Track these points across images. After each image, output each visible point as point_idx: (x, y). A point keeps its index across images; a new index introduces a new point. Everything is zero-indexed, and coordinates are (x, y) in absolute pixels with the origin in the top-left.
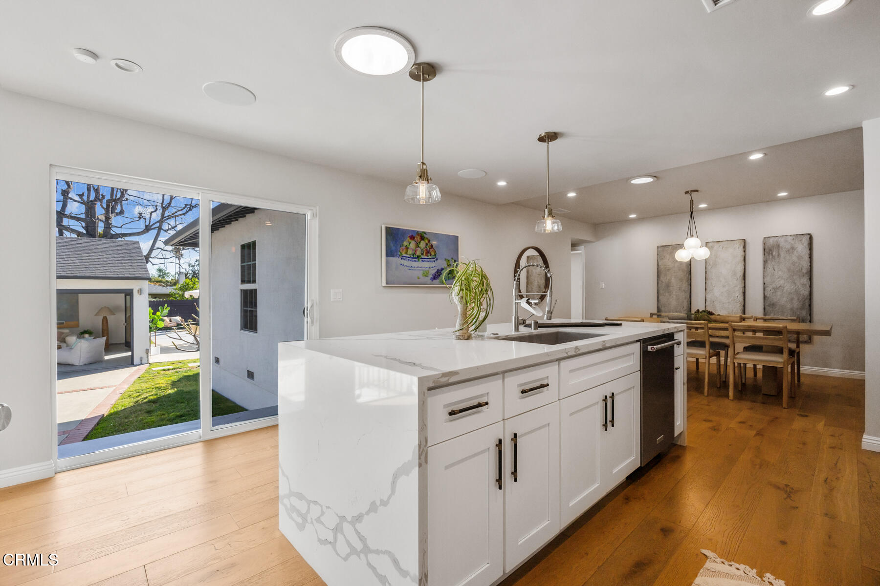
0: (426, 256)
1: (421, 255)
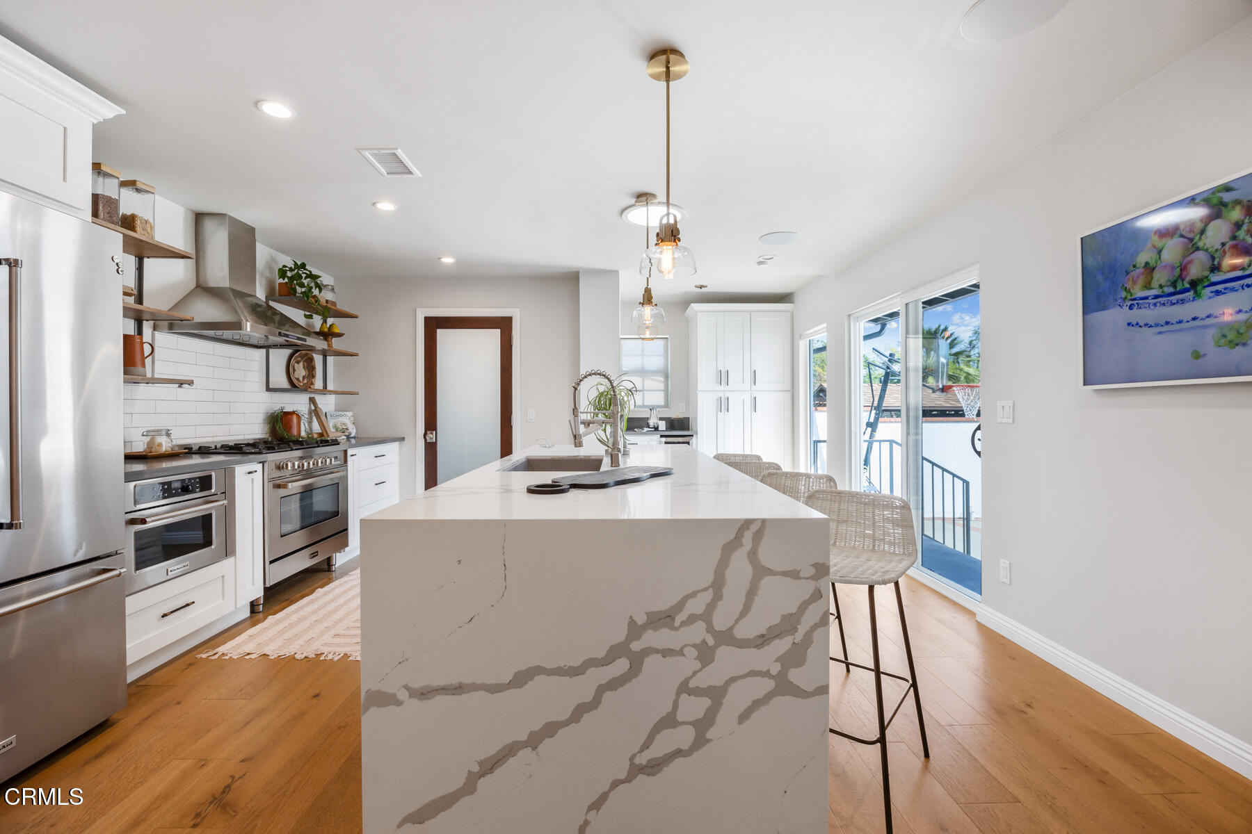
0: (1232, 268)
1: (1206, 273)
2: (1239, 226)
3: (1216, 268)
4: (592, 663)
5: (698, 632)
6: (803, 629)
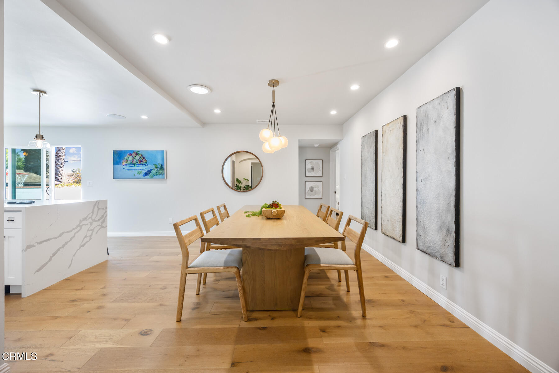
0: (140, 163)
2: (140, 157)
3: (137, 163)
4: (74, 229)
5: (90, 220)
6: (104, 217)
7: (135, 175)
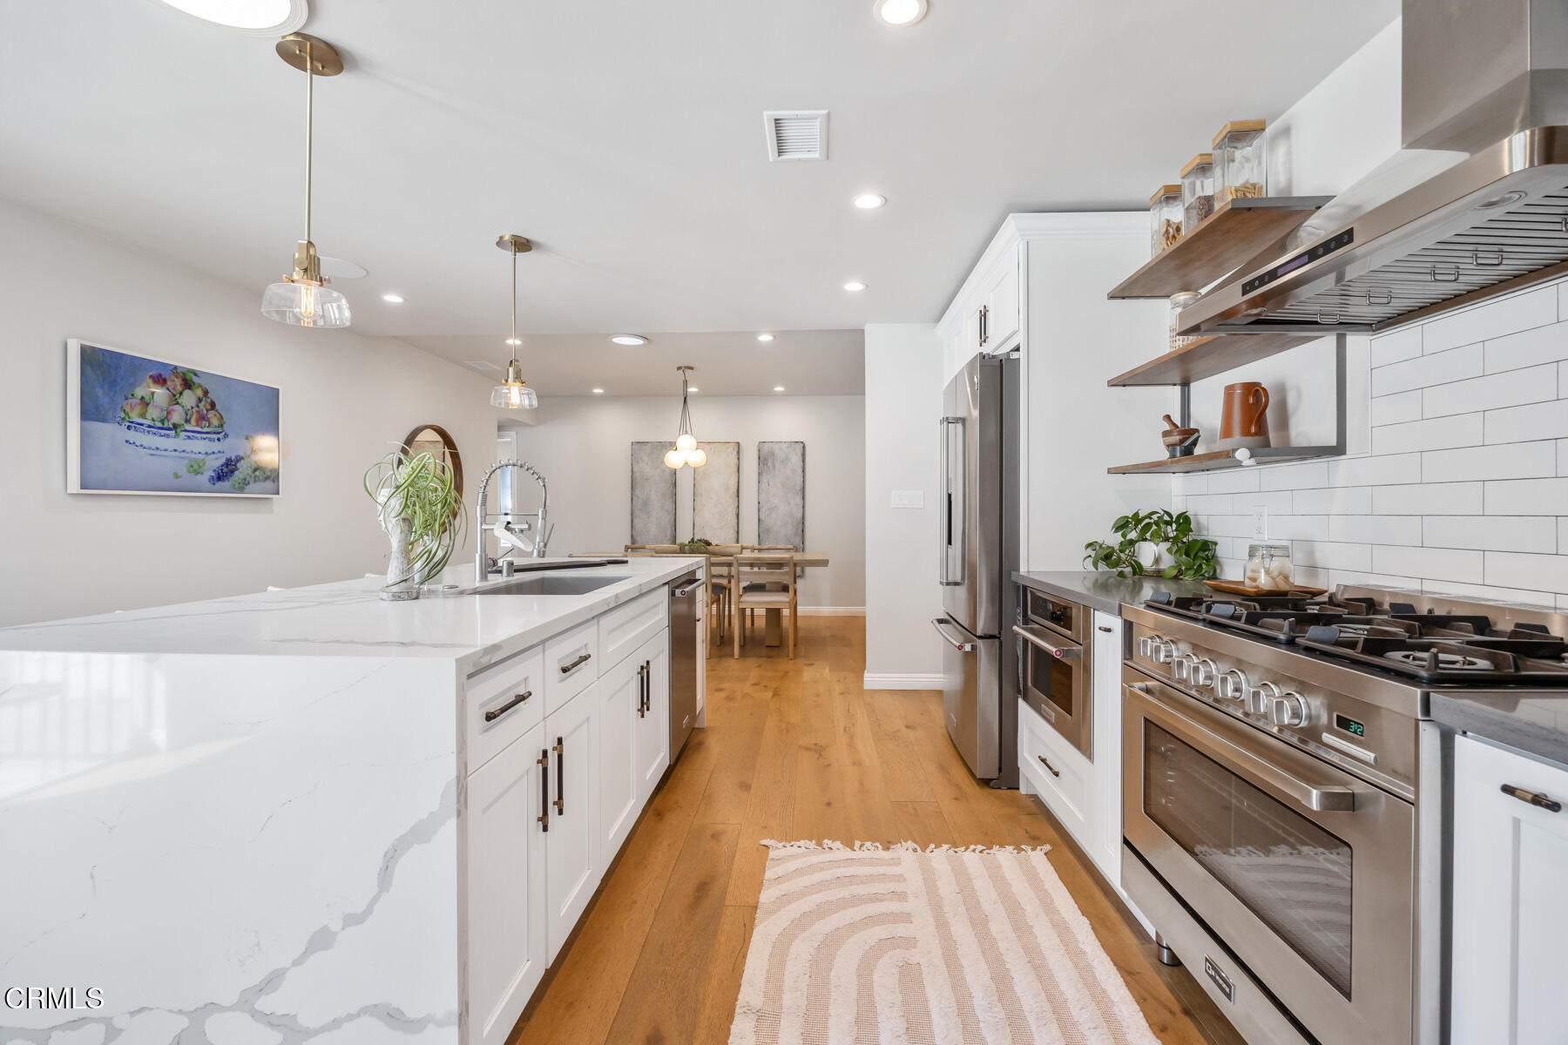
0: (198, 425)
1: (183, 422)
2: (200, 400)
3: (187, 421)
7: (177, 476)
